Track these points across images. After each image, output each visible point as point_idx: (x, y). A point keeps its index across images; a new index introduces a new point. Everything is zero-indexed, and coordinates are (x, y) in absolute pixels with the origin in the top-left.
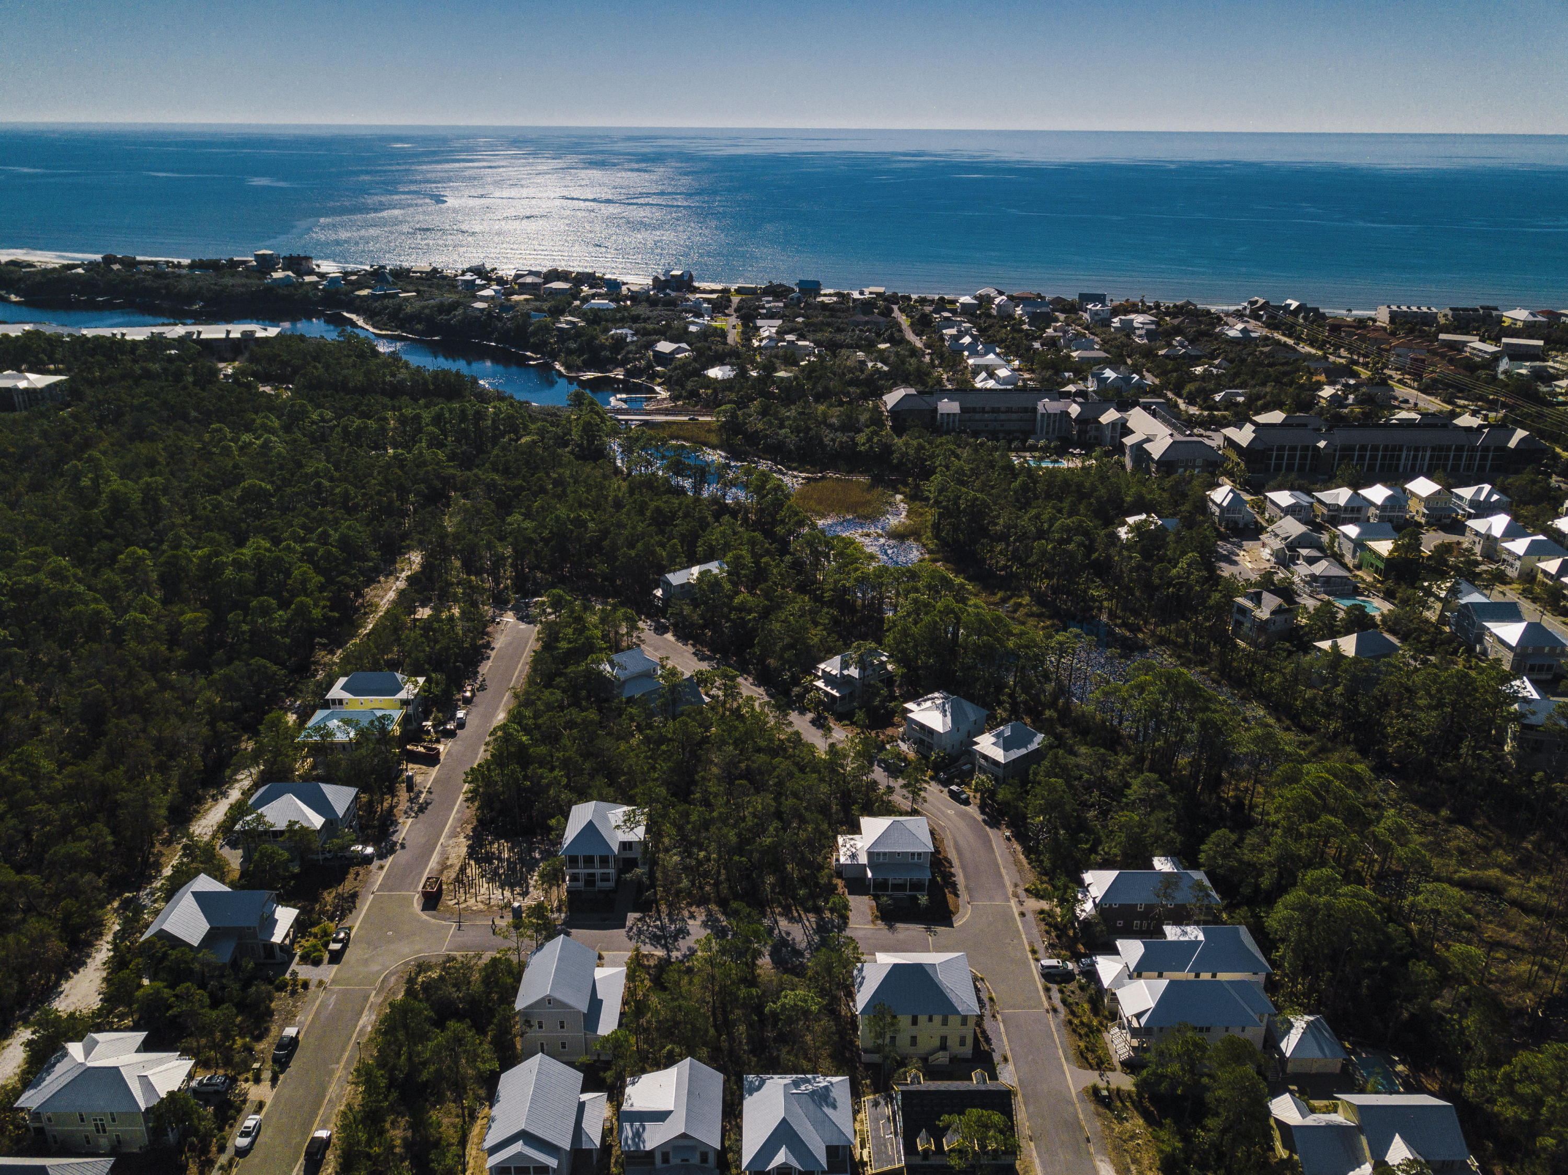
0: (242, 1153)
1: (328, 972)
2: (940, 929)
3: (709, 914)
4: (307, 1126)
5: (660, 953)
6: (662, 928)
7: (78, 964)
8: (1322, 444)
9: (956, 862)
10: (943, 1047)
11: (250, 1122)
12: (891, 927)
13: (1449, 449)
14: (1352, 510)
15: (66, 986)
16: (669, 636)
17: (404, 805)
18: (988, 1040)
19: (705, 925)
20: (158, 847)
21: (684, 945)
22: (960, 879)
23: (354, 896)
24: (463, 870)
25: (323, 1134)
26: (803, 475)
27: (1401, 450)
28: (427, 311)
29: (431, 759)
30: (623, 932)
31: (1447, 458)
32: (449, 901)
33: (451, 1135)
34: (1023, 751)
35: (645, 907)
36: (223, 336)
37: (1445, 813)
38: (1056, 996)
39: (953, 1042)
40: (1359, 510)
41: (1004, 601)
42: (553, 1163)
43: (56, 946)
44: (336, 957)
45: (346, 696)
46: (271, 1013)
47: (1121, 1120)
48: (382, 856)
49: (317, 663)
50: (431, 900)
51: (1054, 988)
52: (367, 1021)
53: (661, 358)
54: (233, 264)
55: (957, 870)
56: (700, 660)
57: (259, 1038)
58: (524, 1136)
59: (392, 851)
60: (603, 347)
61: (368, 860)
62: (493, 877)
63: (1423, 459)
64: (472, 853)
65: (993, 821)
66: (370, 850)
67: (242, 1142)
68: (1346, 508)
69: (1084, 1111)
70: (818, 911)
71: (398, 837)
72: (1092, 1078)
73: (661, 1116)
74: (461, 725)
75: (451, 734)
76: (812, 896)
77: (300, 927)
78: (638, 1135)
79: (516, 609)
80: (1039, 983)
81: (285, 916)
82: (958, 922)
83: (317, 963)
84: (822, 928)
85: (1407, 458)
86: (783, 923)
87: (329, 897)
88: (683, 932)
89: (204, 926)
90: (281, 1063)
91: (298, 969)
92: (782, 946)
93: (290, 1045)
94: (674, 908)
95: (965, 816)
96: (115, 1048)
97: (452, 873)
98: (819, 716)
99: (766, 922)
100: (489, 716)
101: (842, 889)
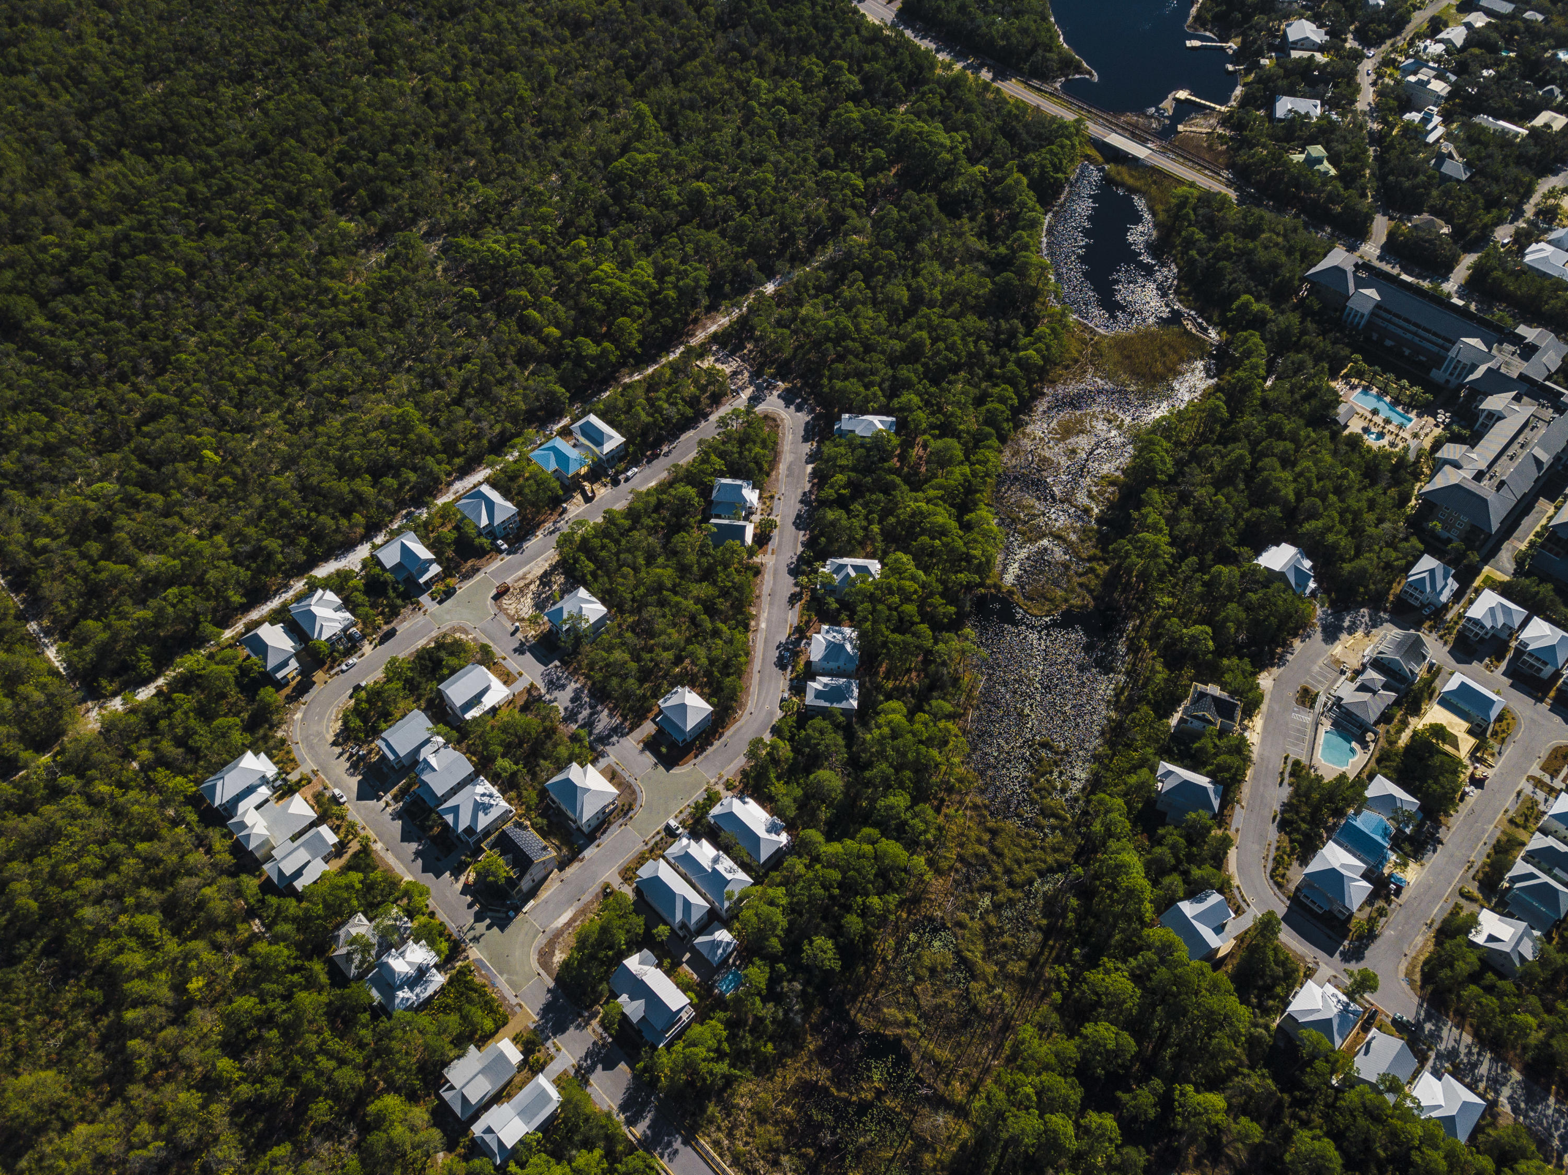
0: (343, 671)
1: (432, 607)
2: (661, 768)
3: (583, 686)
4: (363, 679)
5: (543, 691)
6: (559, 678)
9: (723, 739)
11: (353, 661)
12: (643, 751)
15: (358, 548)
16: (809, 468)
17: (548, 524)
18: (604, 832)
19: (575, 690)
20: (444, 485)
21: (556, 693)
22: (710, 750)
23: (478, 570)
24: (527, 586)
25: (364, 684)
29: (588, 499)
30: (543, 668)
32: (505, 601)
34: (827, 704)
35: (564, 663)
38: (658, 838)
42: (393, 758)
44: (440, 602)
45: (578, 432)
46: (398, 614)
48: (509, 552)
49: (616, 380)
50: (497, 597)
51: (663, 834)
52: (420, 643)
55: (717, 744)
56: (801, 501)
57: (386, 623)
58: (386, 741)
59: (515, 553)
61: (500, 552)
62: (537, 595)
64: (545, 574)
66: (505, 547)
67: (344, 667)
70: (625, 719)
71: (526, 545)
72: (616, 882)
73: (434, 771)
74: (627, 480)
75: (615, 483)
76: (632, 709)
77: (439, 577)
80: (659, 829)
81: (434, 570)
82: (675, 771)
83: (433, 599)
84: (615, 730)
86: (606, 712)
87: (468, 563)
88: (563, 687)
89: (397, 559)
90: (382, 642)
91: (425, 599)
92: (589, 724)
93: (391, 634)
94: (575, 672)
95: (771, 714)
96: (328, 604)
97: (522, 583)
98: (801, 593)
99: (599, 708)
100: (647, 480)
101: (651, 715)
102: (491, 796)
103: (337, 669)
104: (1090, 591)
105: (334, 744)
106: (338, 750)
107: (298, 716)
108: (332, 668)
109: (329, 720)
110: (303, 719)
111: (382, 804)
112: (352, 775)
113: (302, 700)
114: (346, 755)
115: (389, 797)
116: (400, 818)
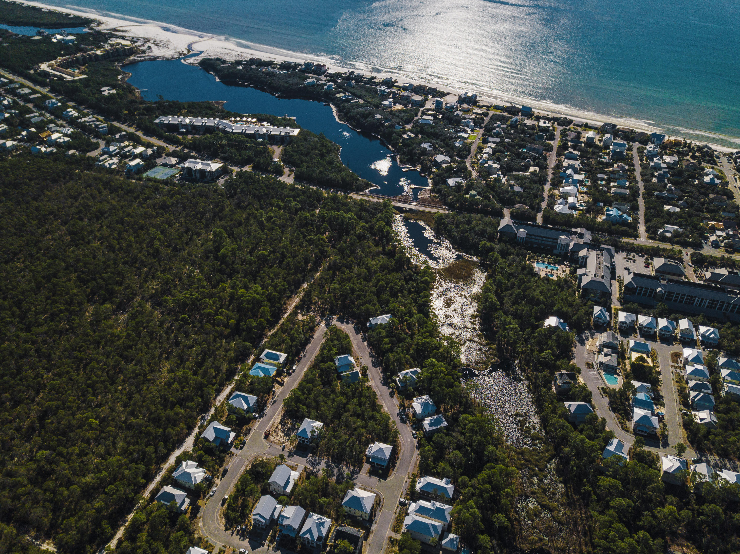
0: (211, 496)
1: (238, 452)
2: (382, 480)
3: (328, 460)
4: (224, 495)
5: (312, 468)
6: (315, 461)
7: (189, 434)
8: (659, 289)
9: (400, 459)
10: (361, 516)
11: (214, 489)
12: (370, 477)
14: (647, 329)
15: (187, 440)
16: (365, 343)
17: (270, 400)
18: (375, 516)
19: (326, 463)
20: (212, 400)
21: (318, 467)
22: (397, 465)
23: (250, 429)
24: (277, 428)
25: (226, 497)
26: (457, 253)
27: (695, 297)
29: (281, 384)
30: (305, 459)
32: (271, 438)
33: (250, 504)
34: (436, 428)
35: (314, 453)
36: (278, 133)
38: (399, 509)
39: (363, 516)
40: (651, 329)
41: (487, 345)
42: (264, 521)
43: (185, 431)
44: (241, 448)
45: (265, 358)
46: (224, 461)
47: (393, 547)
48: (260, 417)
49: (264, 335)
50: (266, 437)
51: (400, 507)
52: (243, 469)
53: (437, 165)
55: (398, 462)
56: (370, 357)
57: (220, 467)
58: (259, 514)
59: (263, 417)
61: (256, 418)
62: (283, 431)
64: (282, 421)
65: (418, 448)
66: (257, 415)
67: (212, 494)
68: (645, 327)
69: (385, 542)
70: (354, 466)
71: (266, 412)
72: (393, 535)
73: (288, 518)
74: (294, 371)
75: (290, 374)
76: (355, 461)
77: (236, 437)
78: (282, 520)
79: (326, 320)
80: (397, 503)
81: (233, 435)
82: (388, 479)
83: (237, 449)
84: (353, 473)
85: (698, 301)
86: (344, 467)
87: (245, 428)
88: (319, 464)
89: (214, 436)
90: (223, 476)
91: (233, 450)
92: (340, 475)
93: (226, 471)
94: (321, 455)
95: (412, 442)
96: (191, 466)
97: (274, 428)
98: (393, 391)
99: (340, 466)
100: (302, 369)
101: (364, 461)
102: (321, 518)
103: (207, 496)
104: (495, 356)
105: (226, 529)
106: (230, 532)
107: (200, 524)
108: (205, 497)
109: (217, 520)
110: (204, 525)
111: (266, 547)
112: (243, 540)
113: (198, 516)
114: (236, 532)
115: (267, 543)
116: (278, 550)
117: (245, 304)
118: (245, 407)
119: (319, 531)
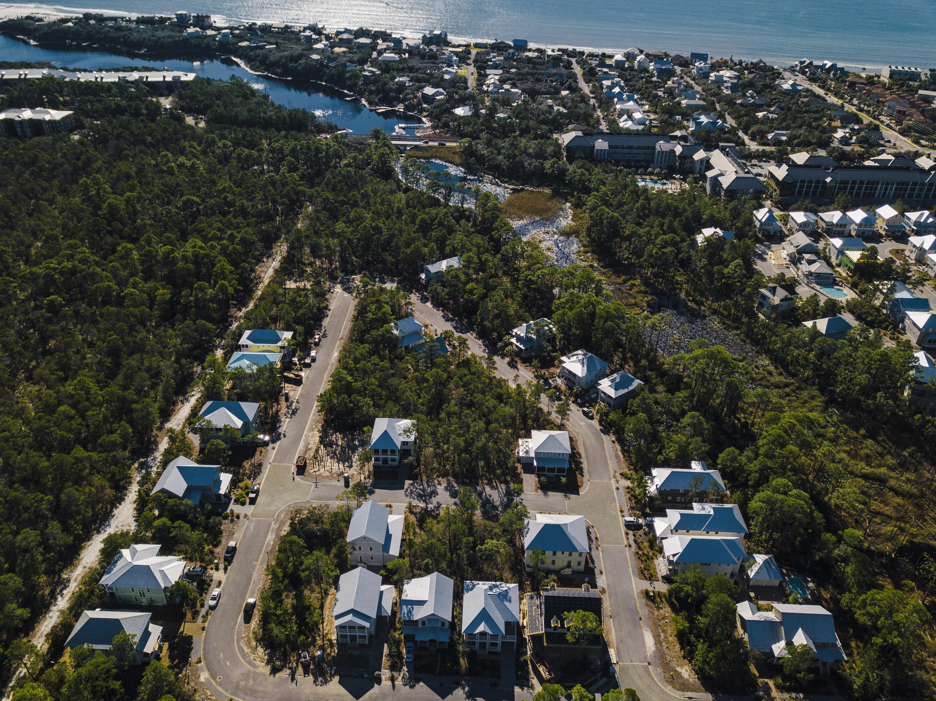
0: (213, 608)
1: (248, 509)
2: (572, 496)
3: (449, 483)
4: (243, 597)
5: (422, 505)
6: (424, 490)
7: (120, 500)
8: (828, 180)
9: (583, 455)
10: (569, 566)
11: (216, 592)
12: (545, 494)
13: (908, 184)
14: (841, 226)
15: (116, 512)
16: (429, 304)
17: (284, 410)
18: (593, 562)
19: (446, 489)
20: (155, 432)
21: (434, 500)
22: (585, 466)
23: (260, 465)
24: (317, 451)
25: (251, 600)
26: (511, 187)
27: (878, 184)
28: (283, 60)
29: (298, 382)
30: (402, 492)
31: (906, 190)
32: (310, 470)
33: (316, 604)
35: (414, 477)
36: (161, 79)
37: (862, 432)
38: (631, 537)
39: (574, 564)
40: (845, 226)
41: (625, 282)
42: (367, 625)
43: (110, 492)
44: (253, 501)
45: (249, 343)
46: (221, 532)
47: (659, 608)
48: (274, 441)
49: (231, 316)
50: (301, 470)
51: (631, 533)
52: (271, 538)
53: (427, 99)
54: (162, 20)
55: (584, 460)
56: (446, 321)
57: (216, 546)
58: (352, 611)
59: (278, 438)
60: (391, 90)
61: (266, 444)
62: (333, 456)
63: (891, 189)
64: (322, 441)
65: (606, 431)
66: (267, 438)
67: (212, 603)
68: (837, 225)
69: (640, 603)
70: (506, 483)
71: (282, 430)
72: (646, 585)
73: (422, 603)
74: (314, 360)
75: (308, 366)
76: (504, 474)
77: (234, 484)
78: (410, 612)
79: (342, 283)
80: (623, 529)
81: (226, 478)
82: (582, 492)
83: (243, 504)
84: (509, 494)
85: (881, 188)
86: (488, 489)
87: (247, 465)
88: (434, 493)
89: (185, 485)
90: (229, 560)
91: (233, 507)
92: (487, 503)
93: (232, 551)
94: (430, 478)
95: (590, 426)
96: (146, 554)
97: (311, 453)
98: (512, 360)
99: (479, 488)
100: (329, 355)
101: (520, 470)
102: (496, 586)
103: (203, 612)
104: (646, 293)
105: (275, 671)
106: (285, 674)
107: (204, 676)
108: (195, 614)
109: (244, 655)
110: (213, 676)
111: (386, 683)
112: (326, 682)
113: (193, 658)
114: (300, 670)
115: (385, 673)
116: (418, 681)
117: (180, 264)
118: (239, 423)
119: (505, 611)
